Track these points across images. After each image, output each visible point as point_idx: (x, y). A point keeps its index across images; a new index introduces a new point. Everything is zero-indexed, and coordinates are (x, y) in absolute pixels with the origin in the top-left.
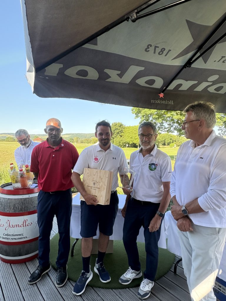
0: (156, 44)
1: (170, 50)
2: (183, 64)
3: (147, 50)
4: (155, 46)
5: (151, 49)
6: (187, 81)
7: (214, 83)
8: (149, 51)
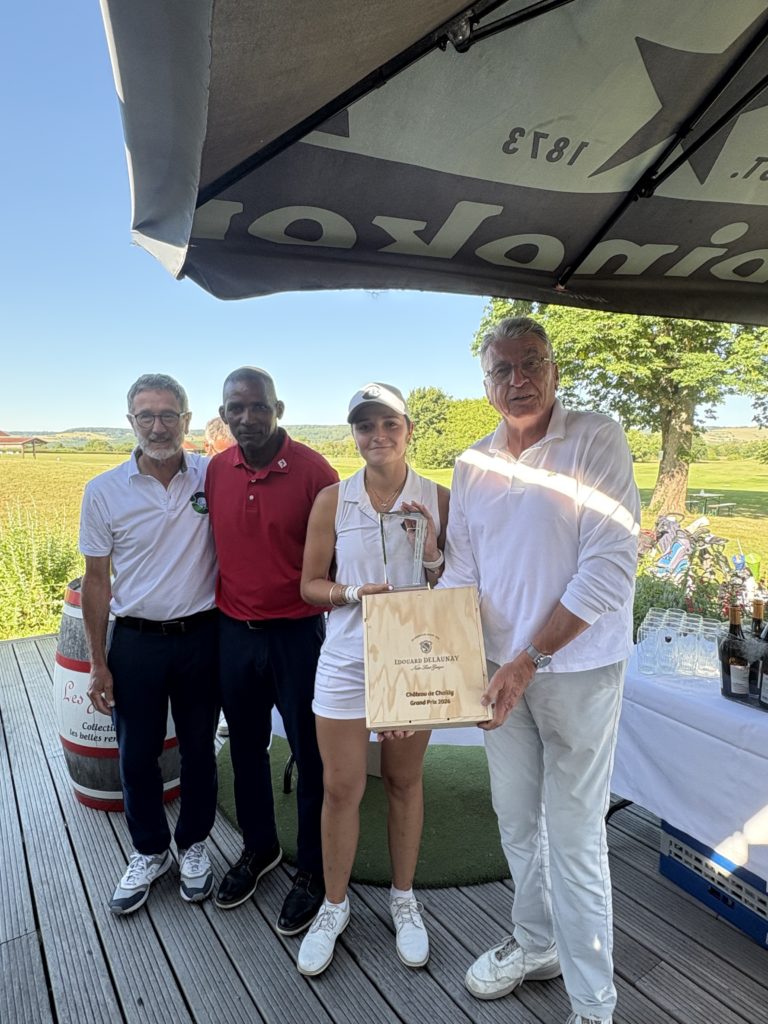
0: (540, 126)
1: (584, 145)
2: (629, 189)
3: (511, 148)
4: (536, 133)
5: (524, 144)
6: (641, 244)
7: (733, 249)
8: (515, 150)
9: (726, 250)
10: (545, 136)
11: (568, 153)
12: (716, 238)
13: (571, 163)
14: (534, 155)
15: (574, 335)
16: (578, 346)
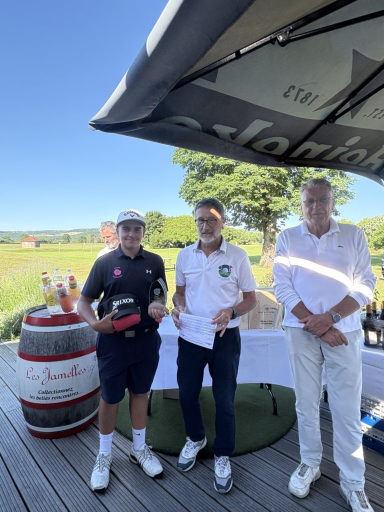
0: (301, 86)
1: (317, 96)
2: (323, 119)
3: (287, 95)
4: (300, 89)
5: (293, 94)
6: (319, 144)
7: (352, 148)
8: (288, 96)
9: (348, 148)
10: (303, 90)
11: (310, 99)
12: (347, 144)
13: (309, 105)
14: (295, 100)
15: (227, 187)
16: (229, 192)
